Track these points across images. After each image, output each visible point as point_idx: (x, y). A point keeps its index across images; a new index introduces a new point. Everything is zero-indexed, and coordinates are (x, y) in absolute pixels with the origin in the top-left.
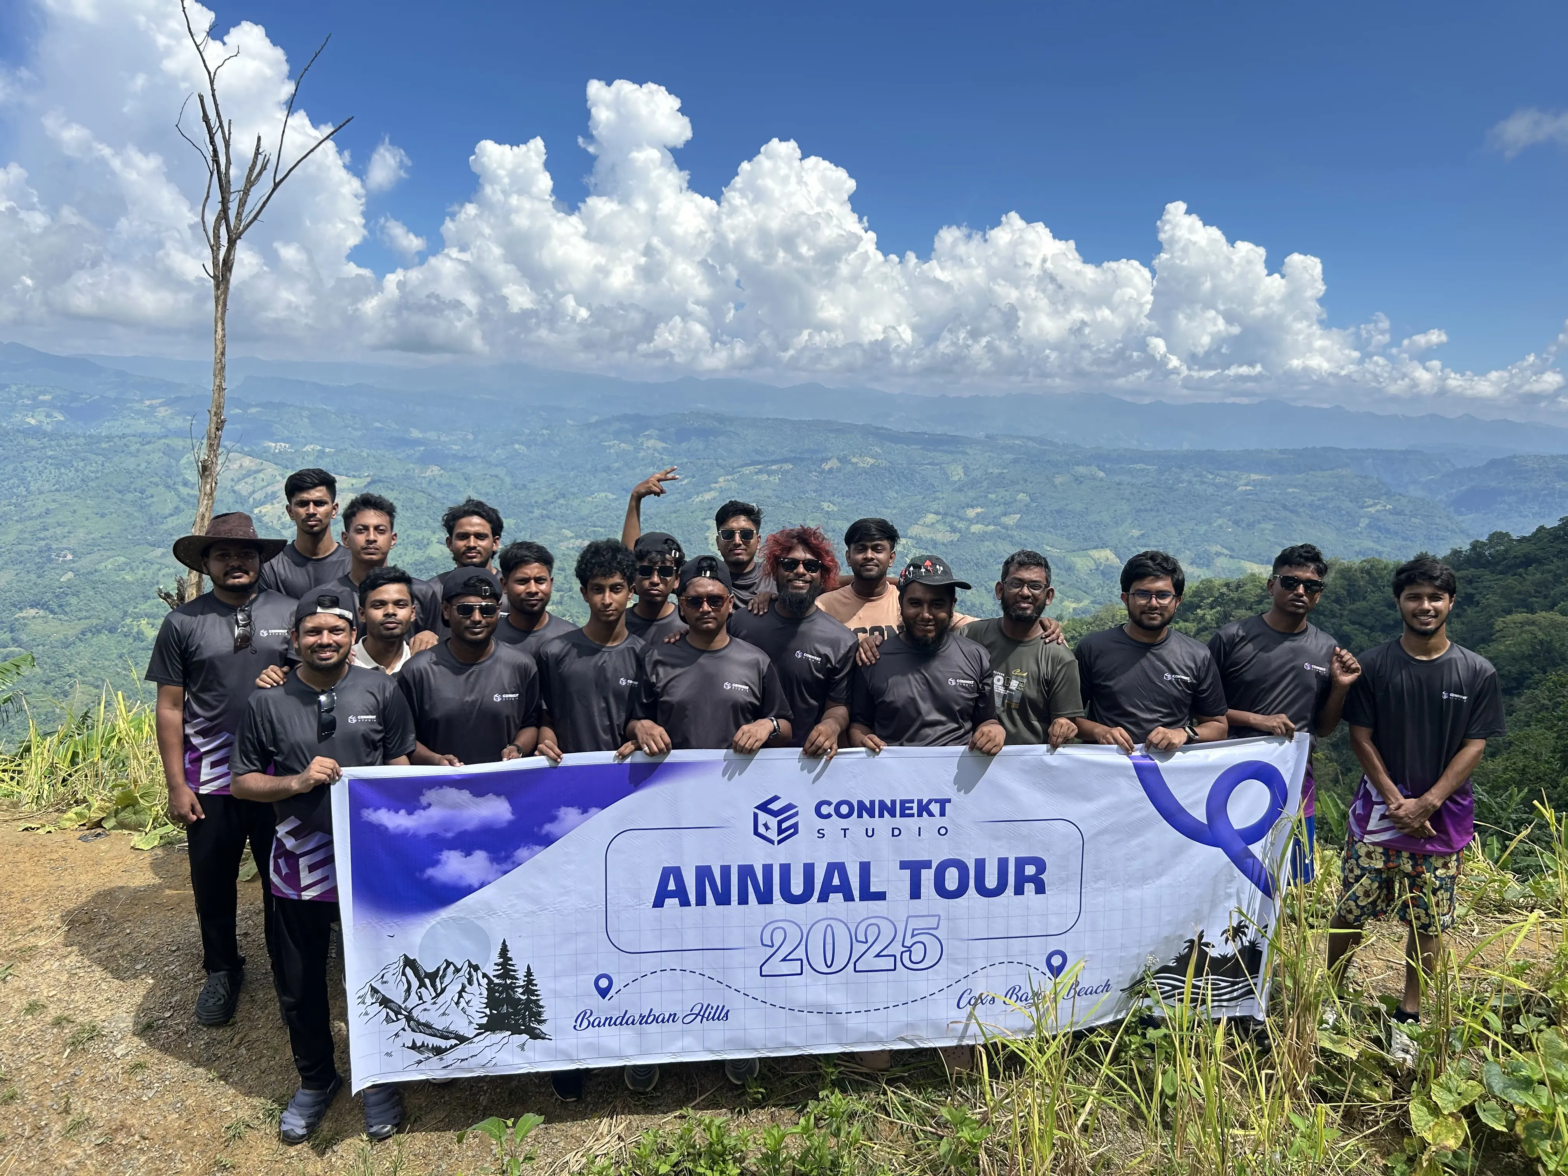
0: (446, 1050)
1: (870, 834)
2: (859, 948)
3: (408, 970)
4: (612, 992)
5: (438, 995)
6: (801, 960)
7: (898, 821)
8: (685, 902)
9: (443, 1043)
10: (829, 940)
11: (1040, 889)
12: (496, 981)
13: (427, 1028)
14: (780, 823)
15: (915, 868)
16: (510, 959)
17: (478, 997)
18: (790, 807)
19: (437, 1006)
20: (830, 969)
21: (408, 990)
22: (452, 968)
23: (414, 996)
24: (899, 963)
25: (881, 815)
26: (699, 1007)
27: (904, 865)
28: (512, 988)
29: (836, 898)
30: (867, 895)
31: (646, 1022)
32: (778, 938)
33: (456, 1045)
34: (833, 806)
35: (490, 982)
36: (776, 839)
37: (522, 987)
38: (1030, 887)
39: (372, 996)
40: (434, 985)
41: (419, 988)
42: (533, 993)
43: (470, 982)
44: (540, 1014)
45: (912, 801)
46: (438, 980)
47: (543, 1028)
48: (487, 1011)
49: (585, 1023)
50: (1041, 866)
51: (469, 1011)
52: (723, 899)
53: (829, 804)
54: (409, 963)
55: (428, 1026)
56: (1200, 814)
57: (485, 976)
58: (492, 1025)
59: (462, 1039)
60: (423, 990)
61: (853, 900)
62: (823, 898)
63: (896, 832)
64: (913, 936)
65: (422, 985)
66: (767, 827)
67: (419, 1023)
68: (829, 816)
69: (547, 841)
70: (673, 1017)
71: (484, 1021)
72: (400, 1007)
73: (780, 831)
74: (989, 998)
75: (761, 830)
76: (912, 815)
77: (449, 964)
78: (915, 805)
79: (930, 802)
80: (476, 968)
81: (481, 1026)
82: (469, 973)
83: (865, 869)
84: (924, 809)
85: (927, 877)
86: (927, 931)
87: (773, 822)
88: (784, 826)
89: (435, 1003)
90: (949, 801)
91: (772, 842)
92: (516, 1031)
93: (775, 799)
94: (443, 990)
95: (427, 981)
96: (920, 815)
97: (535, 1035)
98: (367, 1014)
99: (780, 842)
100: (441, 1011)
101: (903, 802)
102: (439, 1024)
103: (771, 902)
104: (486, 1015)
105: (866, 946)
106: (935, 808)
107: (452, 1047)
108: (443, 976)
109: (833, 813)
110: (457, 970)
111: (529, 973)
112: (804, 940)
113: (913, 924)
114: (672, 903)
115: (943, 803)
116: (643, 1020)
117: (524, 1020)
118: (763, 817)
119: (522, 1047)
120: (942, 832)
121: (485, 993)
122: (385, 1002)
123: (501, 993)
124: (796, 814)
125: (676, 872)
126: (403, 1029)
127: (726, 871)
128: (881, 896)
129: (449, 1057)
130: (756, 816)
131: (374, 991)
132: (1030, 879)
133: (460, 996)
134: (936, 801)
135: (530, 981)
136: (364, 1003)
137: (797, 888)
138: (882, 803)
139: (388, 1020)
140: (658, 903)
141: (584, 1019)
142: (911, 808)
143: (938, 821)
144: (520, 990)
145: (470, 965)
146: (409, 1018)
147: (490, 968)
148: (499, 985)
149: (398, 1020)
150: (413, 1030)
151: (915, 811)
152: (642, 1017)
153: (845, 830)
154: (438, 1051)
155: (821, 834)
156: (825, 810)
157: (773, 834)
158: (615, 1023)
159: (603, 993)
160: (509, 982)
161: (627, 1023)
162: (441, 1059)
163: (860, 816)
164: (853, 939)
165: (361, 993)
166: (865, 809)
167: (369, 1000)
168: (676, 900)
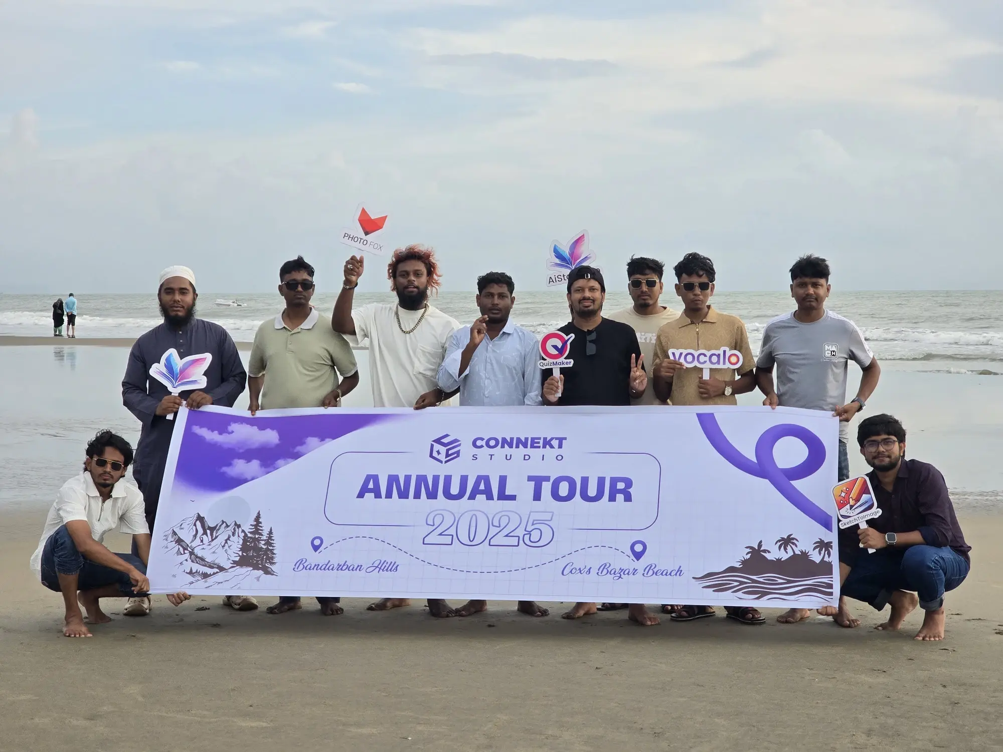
0: (210, 575)
1: (508, 458)
2: (493, 531)
3: (198, 523)
4: (321, 549)
5: (213, 540)
6: (452, 536)
7: (529, 451)
8: (378, 495)
9: (209, 571)
10: (473, 524)
11: (628, 498)
12: (249, 535)
13: (201, 560)
14: (448, 450)
15: (538, 481)
16: (261, 523)
17: (236, 543)
18: (456, 441)
19: (211, 547)
20: (471, 543)
21: (195, 536)
22: (225, 524)
23: (198, 540)
24: (521, 541)
25: (517, 447)
26: (378, 562)
27: (530, 478)
28: (258, 540)
29: (481, 498)
30: (503, 496)
31: (341, 569)
32: (438, 521)
33: (217, 572)
34: (485, 441)
35: (246, 535)
36: (444, 460)
37: (265, 540)
38: (620, 497)
39: (172, 537)
40: (212, 535)
41: (203, 535)
42: (271, 545)
43: (234, 534)
44: (272, 558)
45: (540, 438)
46: (215, 531)
47: (274, 568)
48: (240, 553)
49: (301, 566)
50: (629, 483)
51: (229, 552)
52: (403, 495)
53: (482, 439)
54: (200, 519)
55: (202, 559)
56: (750, 455)
57: (243, 531)
58: (242, 562)
59: (221, 569)
60: (204, 536)
61: (493, 499)
62: (472, 497)
63: (527, 457)
64: (533, 524)
65: (205, 533)
66: (438, 453)
67: (197, 557)
68: (482, 446)
69: (297, 456)
70: (360, 567)
71: (237, 559)
72: (188, 545)
73: (447, 455)
74: (586, 570)
75: (435, 454)
76: (539, 447)
77: (223, 522)
78: (541, 441)
79: (552, 439)
80: (239, 526)
81: (235, 562)
82: (234, 529)
83: (503, 481)
84: (547, 443)
85: (546, 487)
86: (542, 522)
87: (443, 450)
88: (450, 452)
89: (210, 545)
90: (565, 439)
91: (441, 462)
92: (256, 567)
93: (447, 436)
94: (216, 537)
95: (208, 532)
96: (544, 447)
97: (267, 572)
98: (167, 547)
99: (446, 462)
100: (213, 550)
101: (533, 439)
102: (209, 559)
103: (436, 498)
104: (239, 556)
105: (499, 529)
106: (555, 443)
107: (214, 574)
108: (218, 530)
109: (484, 445)
110: (227, 526)
111: (271, 532)
112: (456, 523)
113: (534, 516)
114: (369, 496)
115: (561, 440)
116: (340, 567)
117: (262, 562)
118: (437, 447)
119: (258, 579)
120: (559, 458)
121: (241, 542)
122: (179, 541)
123: (251, 543)
124: (459, 445)
125: (375, 478)
126: (186, 560)
127: (408, 478)
128: (513, 498)
129: (211, 580)
130: (432, 446)
131: (174, 533)
132: (620, 491)
133: (226, 542)
134: (556, 439)
135: (270, 538)
136: (167, 540)
137: (455, 490)
138: (519, 440)
139: (178, 553)
140: (361, 495)
141: (301, 565)
142: (539, 443)
143: (556, 451)
144: (263, 542)
145: (236, 524)
146: (192, 553)
147: (247, 527)
148: (251, 538)
149: (184, 553)
150: (192, 561)
151: (541, 444)
152: (339, 565)
153: (491, 455)
154: (205, 576)
155: (475, 457)
156: (479, 443)
157: (442, 457)
158: (320, 569)
159: (316, 548)
160: (257, 536)
161: (328, 569)
162: (206, 582)
163: (503, 447)
164: (490, 524)
165: (166, 533)
166: (507, 443)
167: (170, 539)
168: (372, 495)
